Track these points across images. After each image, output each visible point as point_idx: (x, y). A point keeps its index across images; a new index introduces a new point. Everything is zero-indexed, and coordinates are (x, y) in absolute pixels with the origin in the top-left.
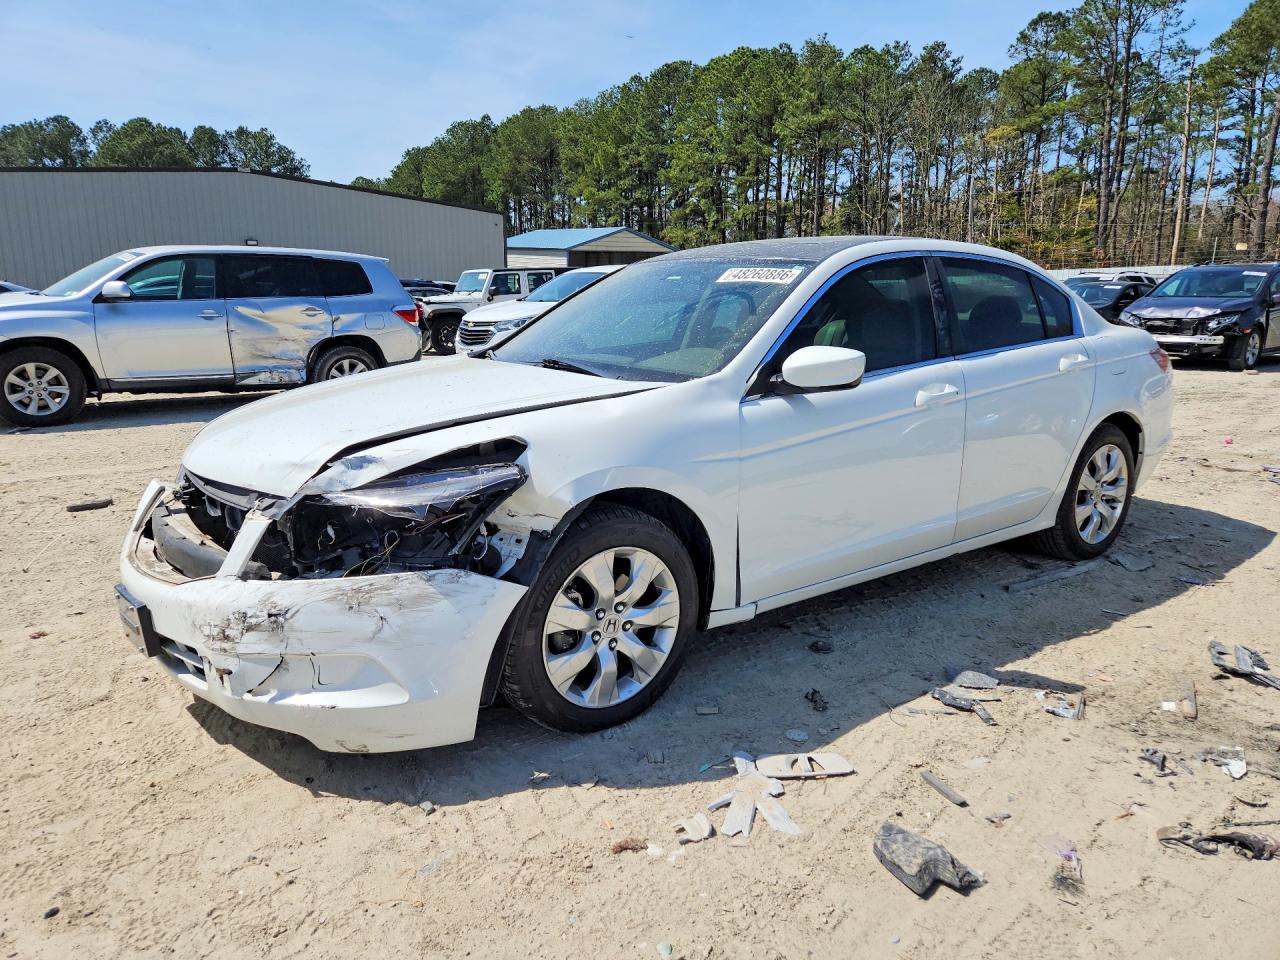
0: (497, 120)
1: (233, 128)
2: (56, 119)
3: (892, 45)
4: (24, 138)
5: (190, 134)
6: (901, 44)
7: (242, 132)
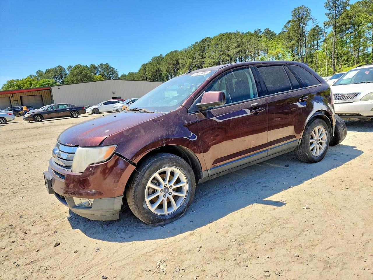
0: (164, 55)
1: (99, 64)
4: (52, 72)
5: (89, 67)
6: (259, 29)
7: (101, 65)
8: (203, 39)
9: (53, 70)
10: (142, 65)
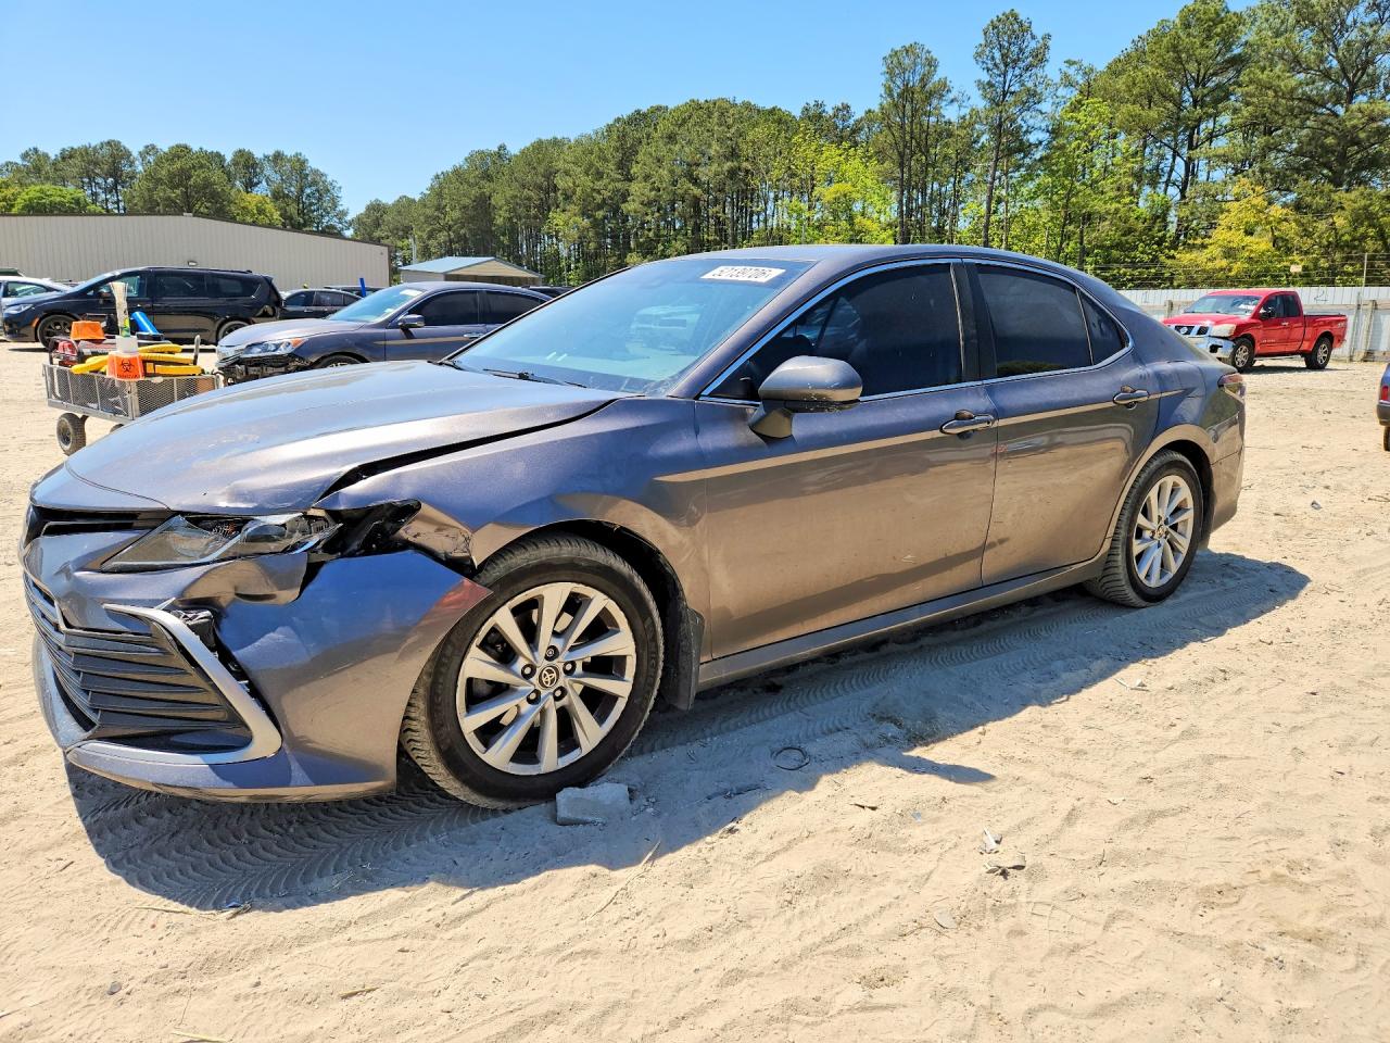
1: (271, 152)
2: (109, 143)
3: (812, 103)
4: (77, 161)
5: (229, 158)
7: (278, 156)
8: (638, 112)
9: (85, 153)
10: (437, 177)
